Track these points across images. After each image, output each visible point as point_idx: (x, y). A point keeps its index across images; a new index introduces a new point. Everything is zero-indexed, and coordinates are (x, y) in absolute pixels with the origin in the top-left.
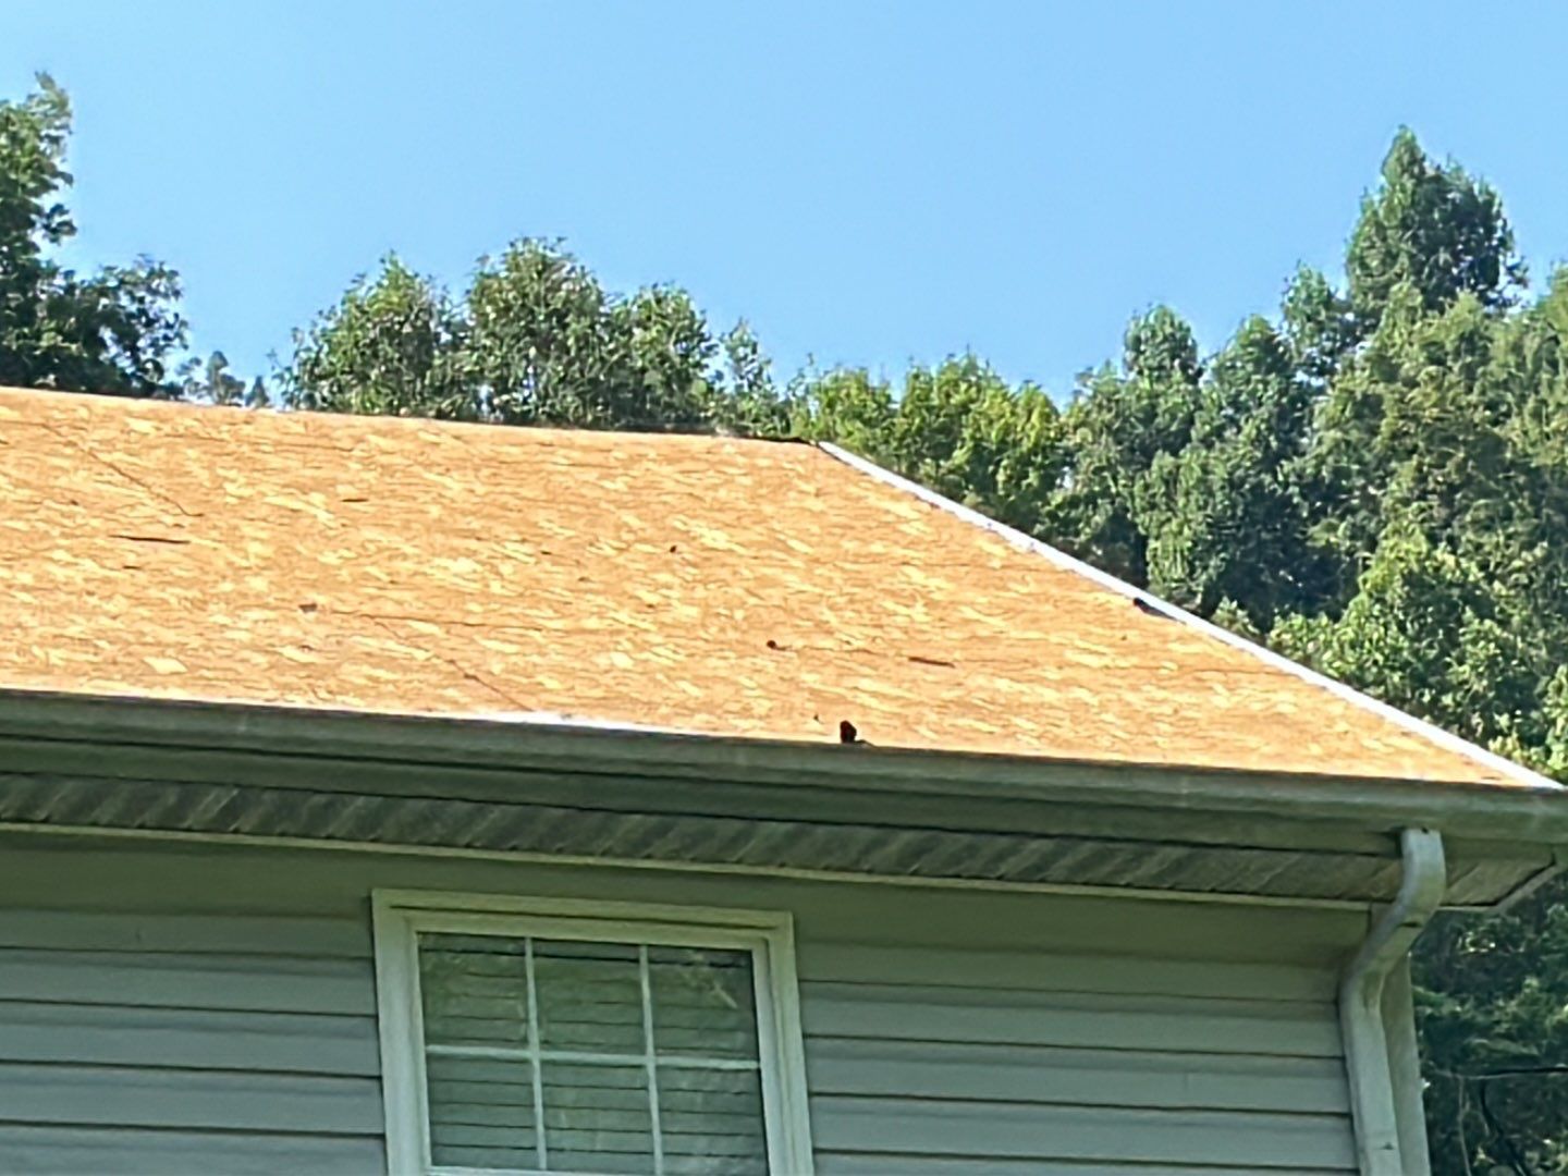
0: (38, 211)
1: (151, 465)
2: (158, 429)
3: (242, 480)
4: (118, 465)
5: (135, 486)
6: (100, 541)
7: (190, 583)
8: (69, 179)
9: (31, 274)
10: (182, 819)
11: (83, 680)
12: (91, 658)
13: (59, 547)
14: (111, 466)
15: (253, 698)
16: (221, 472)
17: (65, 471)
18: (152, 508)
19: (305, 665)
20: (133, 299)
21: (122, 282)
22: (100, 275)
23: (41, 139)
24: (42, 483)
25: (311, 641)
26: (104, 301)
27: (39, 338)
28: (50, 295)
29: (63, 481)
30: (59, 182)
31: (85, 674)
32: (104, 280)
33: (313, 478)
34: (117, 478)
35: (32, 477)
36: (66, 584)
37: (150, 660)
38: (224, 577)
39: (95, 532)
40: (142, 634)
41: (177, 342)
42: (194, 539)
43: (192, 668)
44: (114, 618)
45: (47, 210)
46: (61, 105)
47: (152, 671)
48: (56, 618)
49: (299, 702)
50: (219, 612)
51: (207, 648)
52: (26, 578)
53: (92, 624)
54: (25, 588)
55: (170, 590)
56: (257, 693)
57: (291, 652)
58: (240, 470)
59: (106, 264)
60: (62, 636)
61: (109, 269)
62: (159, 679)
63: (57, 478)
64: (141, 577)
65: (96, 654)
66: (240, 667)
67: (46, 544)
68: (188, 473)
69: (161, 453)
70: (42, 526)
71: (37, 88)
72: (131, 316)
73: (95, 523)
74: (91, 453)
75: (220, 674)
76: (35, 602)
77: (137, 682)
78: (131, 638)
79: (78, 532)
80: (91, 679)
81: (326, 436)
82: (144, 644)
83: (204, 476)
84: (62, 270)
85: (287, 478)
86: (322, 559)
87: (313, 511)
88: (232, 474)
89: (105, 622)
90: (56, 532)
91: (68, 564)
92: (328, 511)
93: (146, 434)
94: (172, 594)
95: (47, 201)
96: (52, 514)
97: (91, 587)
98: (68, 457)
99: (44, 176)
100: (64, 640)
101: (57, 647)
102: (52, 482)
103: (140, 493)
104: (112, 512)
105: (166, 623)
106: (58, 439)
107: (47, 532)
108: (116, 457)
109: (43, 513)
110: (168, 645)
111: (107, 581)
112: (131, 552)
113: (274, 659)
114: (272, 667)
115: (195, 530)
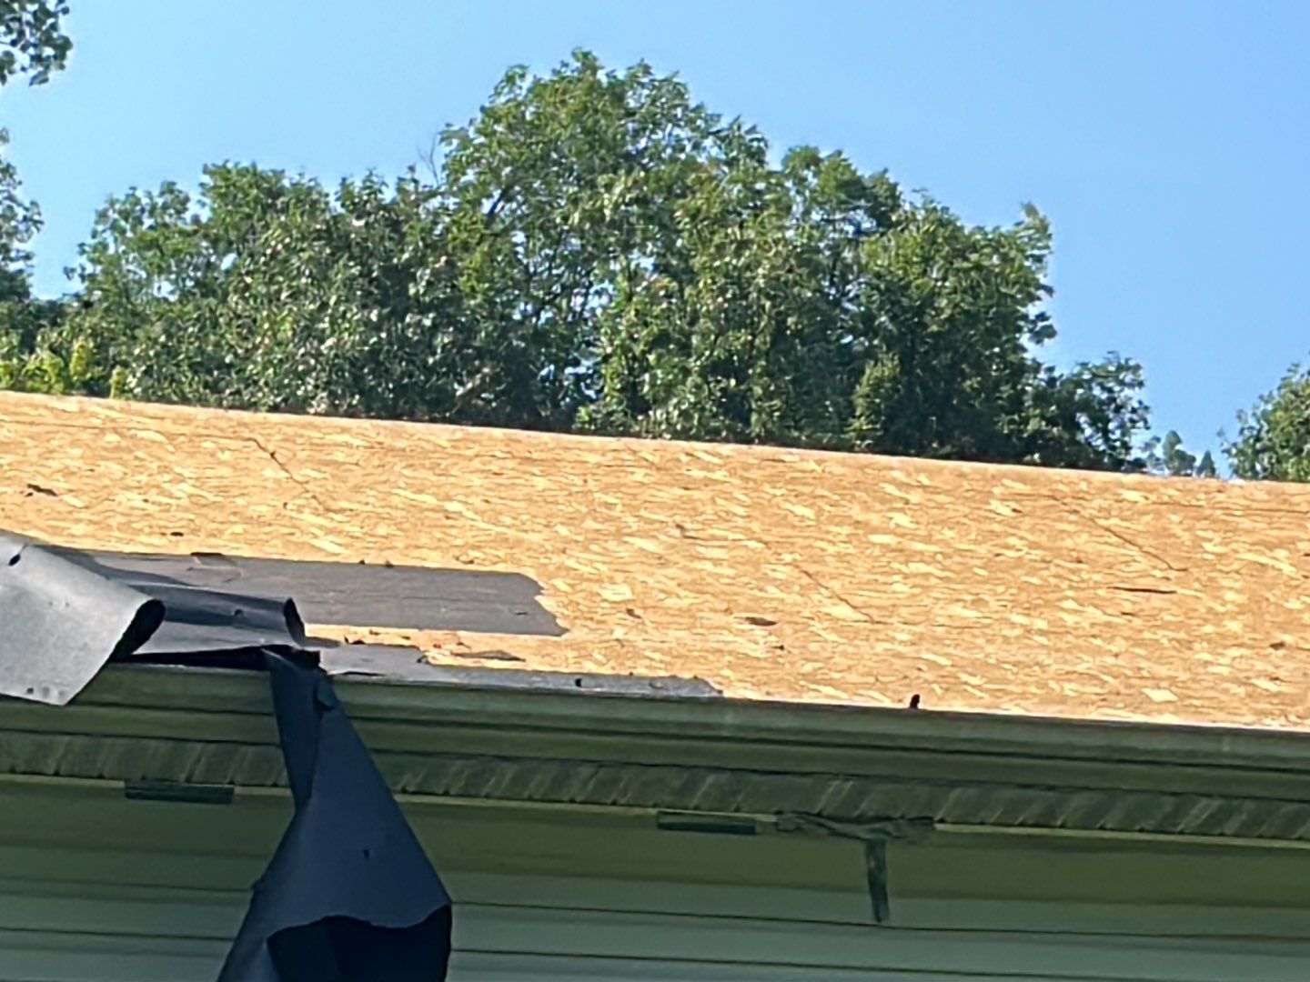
0: (1025, 317)
1: (1140, 528)
2: (1147, 498)
3: (1218, 540)
4: (1113, 529)
5: (1127, 545)
6: (1102, 592)
7: (1179, 626)
8: (1049, 290)
9: (1020, 370)
10: (1176, 825)
11: (1092, 708)
12: (1098, 690)
13: (1067, 598)
14: (1107, 529)
15: (1234, 722)
16: (1201, 533)
17: (1070, 534)
18: (1143, 563)
19: (1276, 695)
20: (1104, 388)
21: (1095, 376)
22: (1077, 370)
23: (1027, 258)
24: (1050, 544)
25: (1282, 674)
26: (1080, 391)
27: (1027, 423)
28: (1036, 388)
29: (1069, 543)
30: (1041, 293)
31: (1093, 703)
32: (1080, 374)
33: (1277, 538)
34: (1114, 539)
35: (1043, 539)
36: (1076, 629)
37: (1147, 691)
38: (1206, 621)
39: (1098, 585)
40: (1140, 669)
41: (1141, 424)
42: (1180, 590)
43: (1182, 697)
44: (1116, 656)
45: (1032, 317)
46: (1043, 229)
47: (1149, 700)
48: (1068, 657)
49: (1275, 725)
50: (1203, 650)
51: (1194, 680)
52: (1041, 624)
53: (1097, 662)
54: (1042, 633)
55: (1161, 633)
56: (1237, 718)
57: (1264, 684)
58: (1215, 531)
59: (1081, 360)
60: (1074, 672)
61: (1084, 365)
62: (1155, 707)
63: (1063, 540)
64: (1137, 622)
65: (1102, 687)
66: (1223, 697)
67: (1058, 595)
68: (1173, 535)
69: (1148, 518)
70: (1053, 581)
71: (1023, 216)
72: (1101, 403)
73: (1096, 577)
74: (1092, 519)
75: (1206, 703)
76: (1051, 644)
77: (1135, 710)
78: (1129, 673)
79: (1082, 585)
80: (1099, 707)
81: (1285, 501)
82: (1142, 678)
83: (1186, 537)
84: (1045, 366)
85: (1256, 538)
86: (1288, 605)
87: (1278, 565)
88: (1209, 534)
89: (1110, 660)
90: (1064, 585)
91: (1076, 612)
92: (1292, 565)
93: (1136, 502)
94: (1163, 636)
95: (1032, 310)
96: (1061, 572)
97: (1095, 631)
98: (1071, 522)
99: (1030, 289)
100: (1075, 676)
101: (1070, 681)
102: (1059, 544)
103: (1134, 551)
104: (1110, 568)
105: (1159, 661)
106: (1063, 507)
107: (1057, 586)
108: (1113, 522)
109: (1054, 570)
110: (1162, 679)
111: (1108, 625)
112: (1127, 601)
113: (1250, 689)
114: (1250, 696)
115: (1179, 582)
